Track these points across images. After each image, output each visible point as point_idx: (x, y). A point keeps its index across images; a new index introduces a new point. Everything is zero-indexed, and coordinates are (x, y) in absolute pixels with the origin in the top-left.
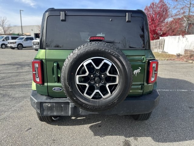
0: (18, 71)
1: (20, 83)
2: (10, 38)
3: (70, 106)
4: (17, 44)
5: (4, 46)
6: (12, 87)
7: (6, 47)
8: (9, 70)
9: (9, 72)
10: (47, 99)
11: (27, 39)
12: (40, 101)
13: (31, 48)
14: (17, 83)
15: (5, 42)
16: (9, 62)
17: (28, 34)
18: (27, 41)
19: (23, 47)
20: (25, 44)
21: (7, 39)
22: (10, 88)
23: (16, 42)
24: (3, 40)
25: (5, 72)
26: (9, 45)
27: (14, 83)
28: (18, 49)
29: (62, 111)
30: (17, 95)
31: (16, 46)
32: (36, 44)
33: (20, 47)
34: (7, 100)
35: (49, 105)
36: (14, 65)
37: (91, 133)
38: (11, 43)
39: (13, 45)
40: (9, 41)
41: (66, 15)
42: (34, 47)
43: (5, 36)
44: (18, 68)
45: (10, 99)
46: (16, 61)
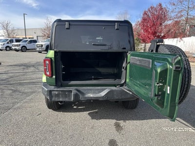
0: (25, 71)
1: (28, 81)
2: (14, 41)
3: (73, 93)
4: (21, 46)
5: (8, 48)
6: (21, 84)
7: (11, 49)
8: (16, 70)
9: (16, 72)
10: (54, 88)
11: (31, 42)
12: (49, 89)
13: (34, 50)
14: (25, 81)
15: (10, 45)
16: (15, 63)
17: (31, 37)
18: (30, 43)
19: (27, 50)
20: (29, 46)
21: (11, 41)
22: (20, 85)
23: (20, 45)
24: (8, 43)
25: (12, 72)
26: (13, 48)
27: (23, 82)
28: (22, 51)
29: (66, 97)
30: (26, 91)
31: (20, 49)
32: (39, 47)
33: (24, 49)
34: (18, 94)
35: (57, 93)
36: (20, 66)
37: (89, 117)
38: (15, 46)
39: (17, 48)
40: (13, 44)
41: (69, 24)
42: (38, 49)
43: (10, 39)
44: (24, 68)
45: (21, 94)
46: (22, 62)
